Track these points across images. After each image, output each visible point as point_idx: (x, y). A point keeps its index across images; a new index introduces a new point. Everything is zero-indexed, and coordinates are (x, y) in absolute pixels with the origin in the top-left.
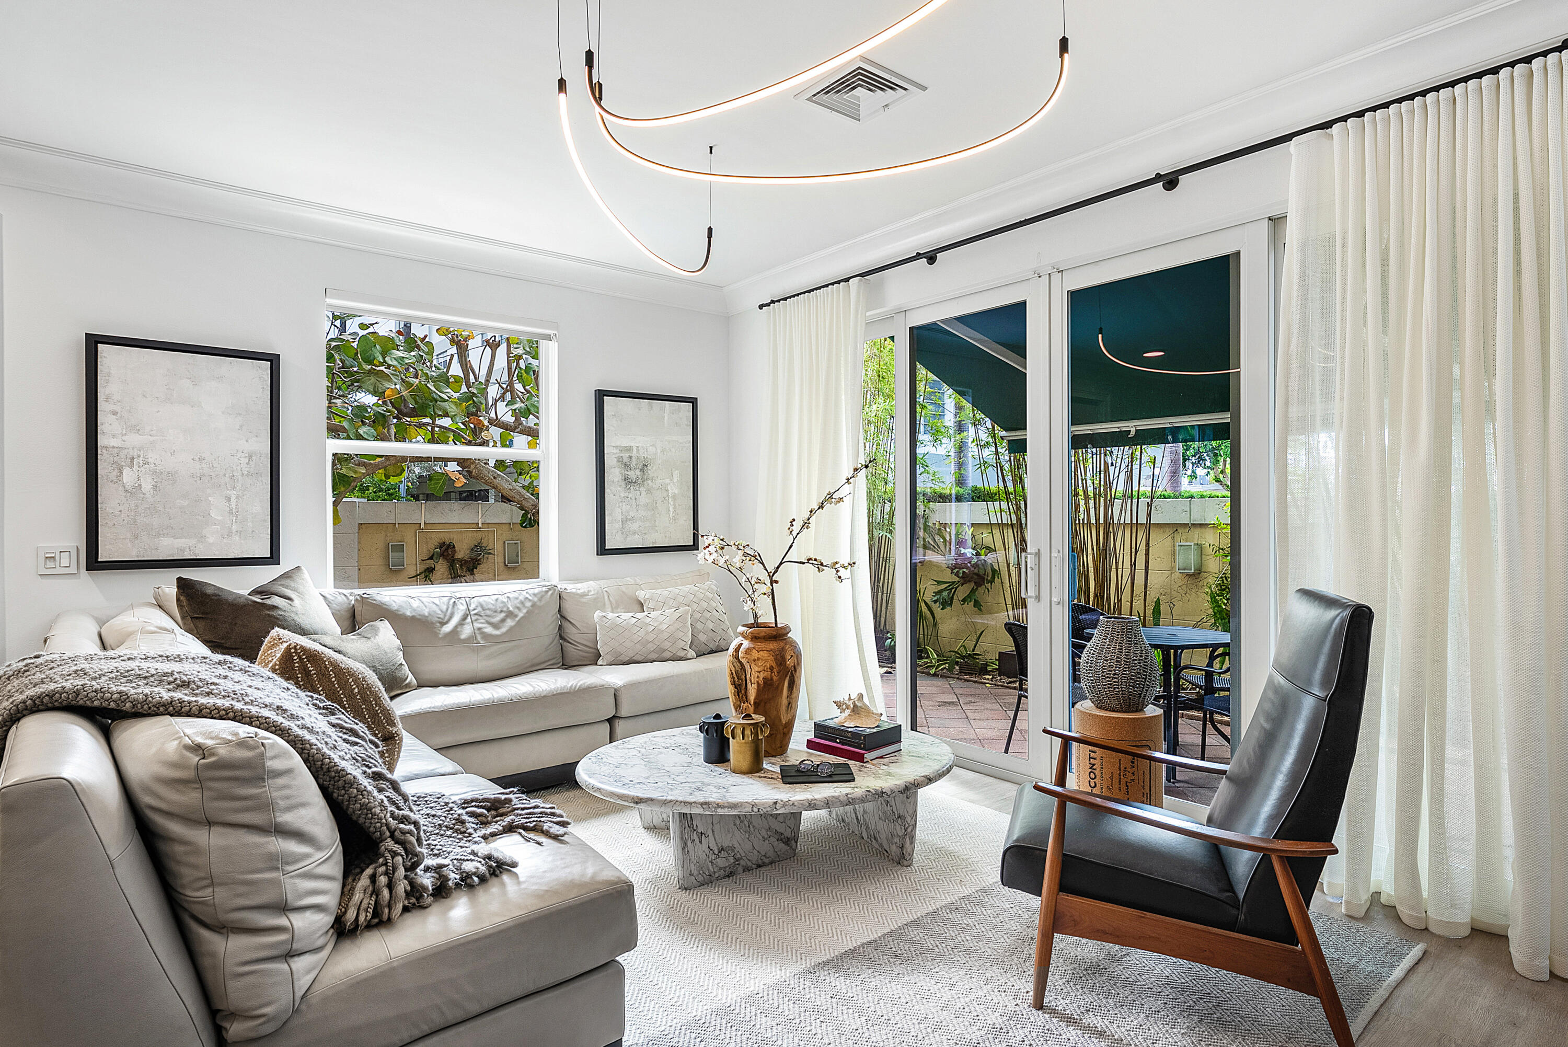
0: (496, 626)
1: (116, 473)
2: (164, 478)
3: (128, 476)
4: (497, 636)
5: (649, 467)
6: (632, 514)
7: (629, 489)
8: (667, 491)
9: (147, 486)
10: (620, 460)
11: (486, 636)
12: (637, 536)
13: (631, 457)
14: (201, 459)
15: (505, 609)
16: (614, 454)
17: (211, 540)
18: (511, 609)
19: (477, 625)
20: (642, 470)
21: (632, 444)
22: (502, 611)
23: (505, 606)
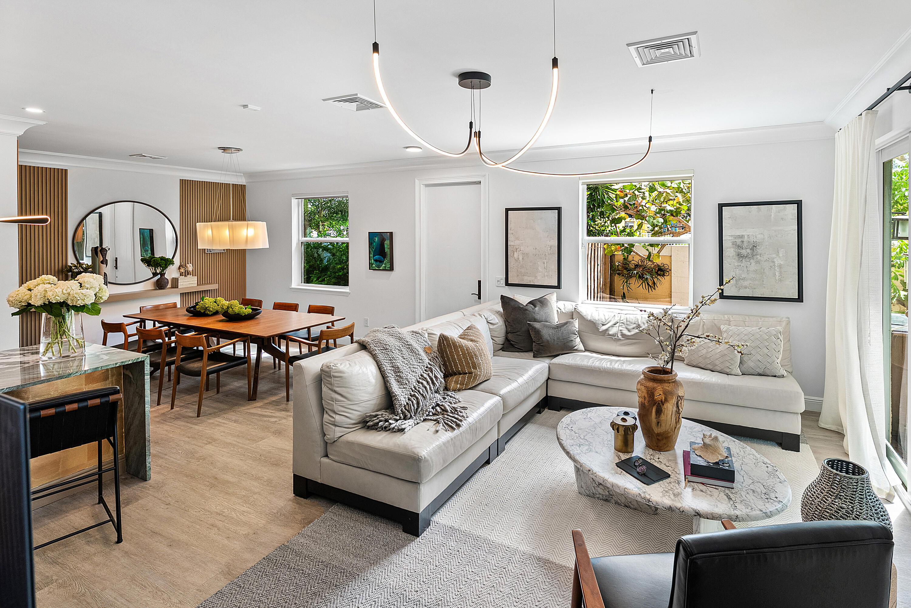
0: (629, 331)
1: (513, 254)
2: (525, 255)
3: (516, 255)
4: (628, 336)
5: (758, 247)
6: (743, 276)
7: (742, 261)
8: (774, 262)
9: (521, 258)
10: (734, 243)
11: (623, 335)
12: (748, 289)
13: (743, 242)
14: (536, 249)
15: (637, 323)
16: (729, 240)
17: (539, 278)
18: (640, 323)
19: (620, 328)
20: (752, 249)
21: (744, 234)
22: (635, 323)
23: (638, 321)
